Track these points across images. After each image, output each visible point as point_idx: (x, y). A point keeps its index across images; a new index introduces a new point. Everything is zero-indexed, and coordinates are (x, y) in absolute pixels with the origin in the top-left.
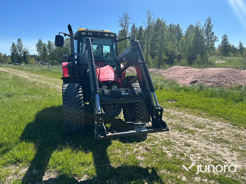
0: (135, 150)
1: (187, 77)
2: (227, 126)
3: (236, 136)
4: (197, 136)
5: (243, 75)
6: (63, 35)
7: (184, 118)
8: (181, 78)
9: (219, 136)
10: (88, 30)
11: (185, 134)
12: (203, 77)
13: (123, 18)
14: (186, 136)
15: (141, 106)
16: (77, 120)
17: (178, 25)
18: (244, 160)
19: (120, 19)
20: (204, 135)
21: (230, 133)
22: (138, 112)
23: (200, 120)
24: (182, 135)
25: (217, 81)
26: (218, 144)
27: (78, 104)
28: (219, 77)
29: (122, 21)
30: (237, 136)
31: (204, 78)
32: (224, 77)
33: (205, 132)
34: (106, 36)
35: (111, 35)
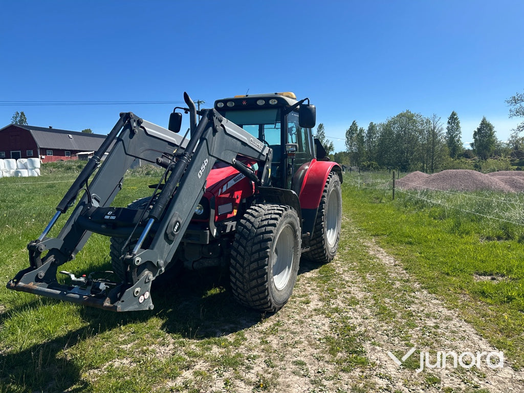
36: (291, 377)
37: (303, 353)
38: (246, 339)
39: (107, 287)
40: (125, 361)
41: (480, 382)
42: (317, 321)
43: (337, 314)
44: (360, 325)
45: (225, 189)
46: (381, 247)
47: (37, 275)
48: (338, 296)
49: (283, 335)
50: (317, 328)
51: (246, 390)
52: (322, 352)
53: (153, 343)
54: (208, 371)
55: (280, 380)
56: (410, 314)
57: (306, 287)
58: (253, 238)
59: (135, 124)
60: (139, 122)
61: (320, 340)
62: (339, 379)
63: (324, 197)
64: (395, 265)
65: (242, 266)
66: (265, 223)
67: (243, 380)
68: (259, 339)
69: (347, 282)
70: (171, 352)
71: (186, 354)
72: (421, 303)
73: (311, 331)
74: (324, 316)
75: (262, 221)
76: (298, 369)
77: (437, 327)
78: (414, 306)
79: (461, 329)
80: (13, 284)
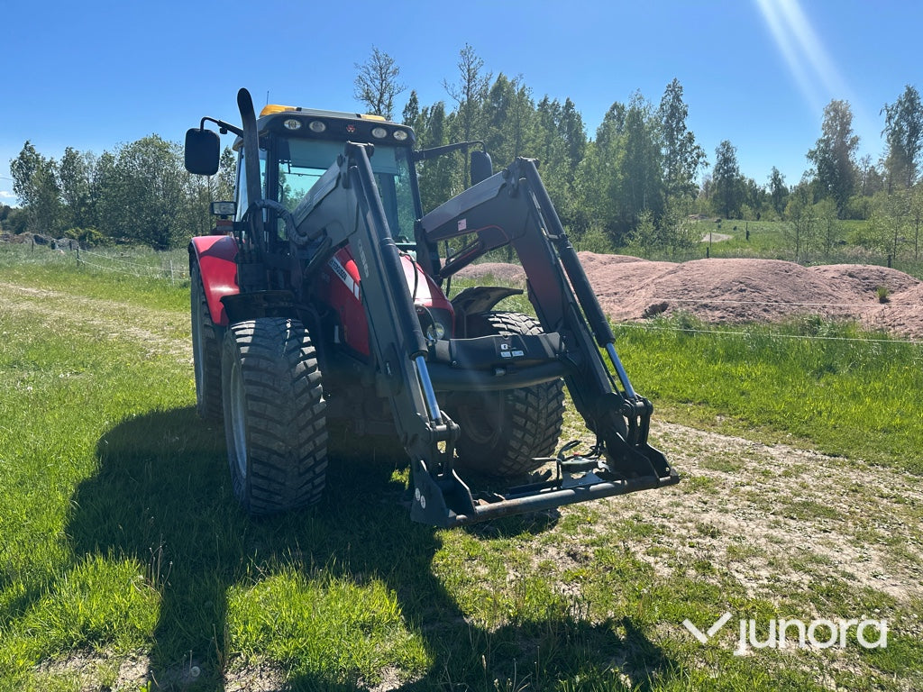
0: (537, 562)
1: (628, 290)
2: (810, 459)
3: (853, 491)
4: (726, 497)
5: (816, 281)
6: (216, 129)
7: (661, 437)
8: (608, 295)
9: (799, 495)
10: (301, 113)
11: (685, 493)
12: (686, 290)
13: (370, 69)
14: (691, 501)
16: (301, 461)
17: (569, 105)
18: (906, 570)
19: (360, 72)
20: (749, 493)
21: (830, 481)
22: (521, 421)
23: (715, 441)
24: (676, 499)
25: (736, 304)
26: (808, 524)
27: (306, 395)
28: (742, 290)
29: (369, 83)
30: (856, 491)
31: (691, 294)
32: (757, 289)
33: (748, 484)
34: (378, 136)
35: (396, 133)
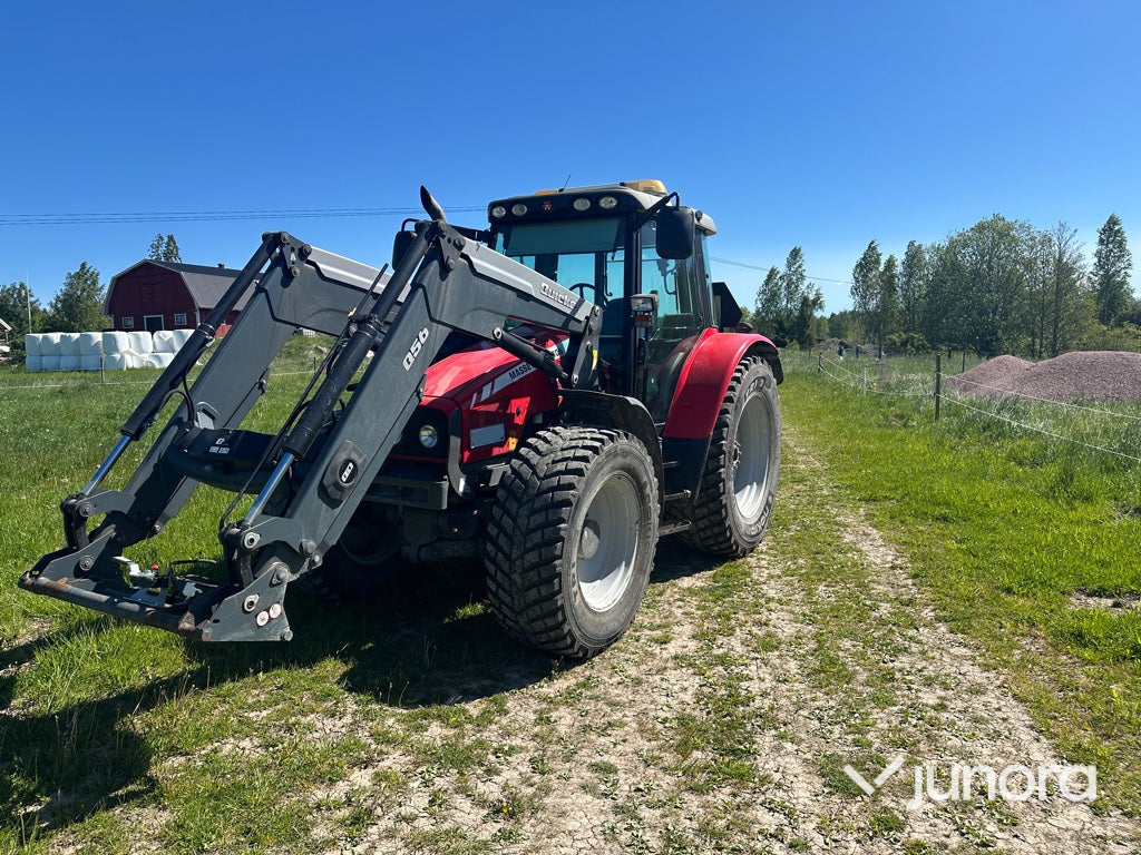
15: (502, 541)
34: (582, 208)
35: (602, 201)
36: (574, 797)
37: (619, 748)
38: (506, 713)
39: (197, 592)
40: (246, 743)
41: (999, 835)
42: (673, 681)
43: (720, 668)
44: (764, 694)
45: (486, 393)
46: (875, 527)
47: (78, 564)
48: (738, 629)
49: (588, 708)
50: (667, 695)
51: (471, 816)
52: (660, 749)
53: (313, 711)
54: (405, 773)
55: (548, 801)
56: (889, 677)
57: (673, 609)
58: (532, 499)
59: (293, 257)
60: (303, 253)
61: (665, 720)
62: (676, 807)
63: (726, 411)
64: (893, 568)
65: (507, 557)
66: (560, 466)
67: (470, 796)
68: (535, 712)
69: (769, 600)
70: (344, 730)
71: (371, 736)
72: (923, 653)
73: (652, 702)
74: (691, 671)
75: (554, 462)
76: (596, 781)
77: (942, 707)
78: (904, 659)
79: (999, 714)
80: (29, 580)
